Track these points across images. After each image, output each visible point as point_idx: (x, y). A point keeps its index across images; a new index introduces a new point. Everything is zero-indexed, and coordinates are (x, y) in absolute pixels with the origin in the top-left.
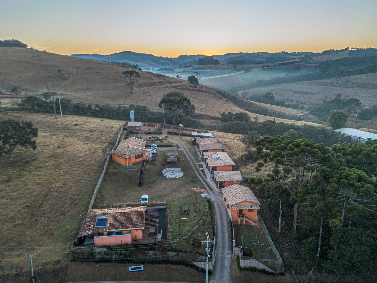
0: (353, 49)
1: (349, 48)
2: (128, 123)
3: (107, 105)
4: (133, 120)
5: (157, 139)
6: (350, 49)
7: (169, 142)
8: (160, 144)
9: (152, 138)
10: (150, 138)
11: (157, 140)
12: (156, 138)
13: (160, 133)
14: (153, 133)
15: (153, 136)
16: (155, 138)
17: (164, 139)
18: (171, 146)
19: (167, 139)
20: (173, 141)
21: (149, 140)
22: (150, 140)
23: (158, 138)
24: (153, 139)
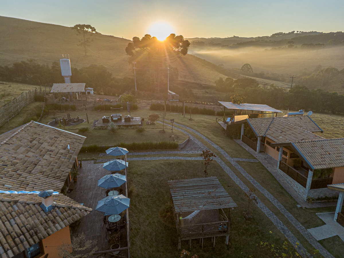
0: (298, 33)
1: (294, 31)
2: (54, 84)
3: (31, 61)
4: (67, 80)
5: (128, 124)
6: (296, 32)
7: (163, 132)
8: (137, 142)
9: (112, 119)
10: (105, 121)
11: (127, 126)
12: (123, 121)
13: (134, 108)
14: (114, 107)
15: (115, 116)
16: (120, 119)
17: (148, 124)
18: (174, 147)
19: (153, 124)
20: (175, 130)
21: (101, 128)
22: (106, 129)
23: (128, 120)
24: (115, 126)
